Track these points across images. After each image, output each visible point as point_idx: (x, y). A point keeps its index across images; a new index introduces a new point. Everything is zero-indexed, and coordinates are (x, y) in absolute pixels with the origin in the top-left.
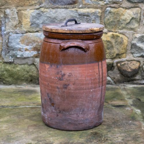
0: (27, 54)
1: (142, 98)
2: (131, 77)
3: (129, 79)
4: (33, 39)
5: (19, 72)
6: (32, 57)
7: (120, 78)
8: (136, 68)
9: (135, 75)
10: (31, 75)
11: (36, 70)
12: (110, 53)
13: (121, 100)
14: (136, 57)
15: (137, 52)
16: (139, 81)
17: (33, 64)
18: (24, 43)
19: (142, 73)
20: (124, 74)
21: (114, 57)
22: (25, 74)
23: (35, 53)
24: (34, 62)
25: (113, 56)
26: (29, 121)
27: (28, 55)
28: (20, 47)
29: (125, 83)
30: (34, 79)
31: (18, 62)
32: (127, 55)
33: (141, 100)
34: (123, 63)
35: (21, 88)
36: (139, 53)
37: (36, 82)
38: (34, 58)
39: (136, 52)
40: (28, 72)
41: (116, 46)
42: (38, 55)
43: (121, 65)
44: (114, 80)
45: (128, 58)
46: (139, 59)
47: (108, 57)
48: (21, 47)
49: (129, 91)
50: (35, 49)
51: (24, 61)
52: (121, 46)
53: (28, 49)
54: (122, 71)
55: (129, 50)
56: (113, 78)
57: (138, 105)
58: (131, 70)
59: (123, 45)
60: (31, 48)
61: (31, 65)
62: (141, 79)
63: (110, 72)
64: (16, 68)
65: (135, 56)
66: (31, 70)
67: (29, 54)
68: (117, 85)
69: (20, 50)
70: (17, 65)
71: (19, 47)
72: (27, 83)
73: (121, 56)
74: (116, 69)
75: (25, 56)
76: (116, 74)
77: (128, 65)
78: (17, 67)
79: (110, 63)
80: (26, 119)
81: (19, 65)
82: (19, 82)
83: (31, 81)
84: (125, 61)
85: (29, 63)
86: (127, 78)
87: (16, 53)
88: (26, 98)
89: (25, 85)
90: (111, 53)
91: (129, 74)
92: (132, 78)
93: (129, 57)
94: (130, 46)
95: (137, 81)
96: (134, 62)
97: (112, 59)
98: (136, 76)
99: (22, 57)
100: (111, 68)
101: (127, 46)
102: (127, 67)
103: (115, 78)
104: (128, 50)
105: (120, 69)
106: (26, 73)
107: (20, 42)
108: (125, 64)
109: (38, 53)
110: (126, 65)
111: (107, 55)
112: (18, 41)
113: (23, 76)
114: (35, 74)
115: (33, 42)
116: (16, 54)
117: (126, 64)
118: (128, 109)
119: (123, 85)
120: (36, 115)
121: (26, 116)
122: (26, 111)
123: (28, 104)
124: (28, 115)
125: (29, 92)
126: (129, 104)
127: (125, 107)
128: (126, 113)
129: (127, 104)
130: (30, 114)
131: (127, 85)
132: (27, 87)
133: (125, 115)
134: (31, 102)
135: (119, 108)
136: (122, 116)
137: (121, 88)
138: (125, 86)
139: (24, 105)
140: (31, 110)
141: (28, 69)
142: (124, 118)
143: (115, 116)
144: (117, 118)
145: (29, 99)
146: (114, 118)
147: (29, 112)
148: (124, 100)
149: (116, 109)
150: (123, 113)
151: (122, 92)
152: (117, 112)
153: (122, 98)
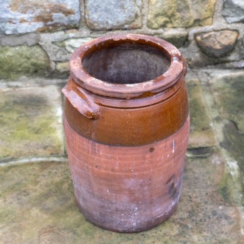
0: (23, 28)
1: (240, 119)
2: (222, 56)
3: (216, 61)
4: (35, 3)
5: (11, 60)
6: (35, 32)
7: (199, 59)
8: (231, 42)
9: (227, 54)
10: (36, 63)
11: (43, 54)
12: (182, 19)
13: (203, 130)
14: (232, 23)
15: (234, 14)
16: (236, 63)
17: (38, 44)
18: (16, 9)
19: (240, 50)
20: (207, 52)
21: (190, 24)
22: (23, 63)
23: (40, 25)
24: (40, 41)
25: (188, 23)
26: (40, 214)
27: (26, 29)
28: (9, 16)
29: (209, 67)
30: (41, 69)
31: (8, 43)
32: (214, 19)
33: (239, 126)
34: (205, 36)
35: (17, 90)
36: (237, 16)
37: (45, 74)
38: (37, 33)
39: (232, 15)
40: (28, 59)
41: (195, 6)
42: (46, 28)
43: (202, 39)
44: (189, 63)
45: (215, 25)
46: (237, 27)
47: (179, 24)
48: (13, 17)
49: (216, 94)
50: (39, 18)
51: (19, 40)
52: (203, 5)
53: (25, 19)
54: (205, 48)
55: (219, 11)
56: (187, 59)
57: (232, 144)
58: (220, 46)
59: (207, 3)
60: (31, 18)
61: (33, 46)
62: (238, 59)
64: (4, 52)
65: (230, 22)
66: (34, 55)
67: (28, 27)
68: (194, 72)
69: (10, 22)
70: (7, 47)
71: (7, 18)
72: (27, 76)
73: (204, 23)
74: (192, 46)
75: (20, 31)
76: (193, 52)
77: (215, 38)
78: (7, 50)
79: (181, 36)
80: (34, 208)
81: (10, 47)
82: (13, 75)
83: (36, 72)
84: (211, 31)
85: (30, 44)
86: (214, 59)
87: (3, 27)
88: (29, 128)
89: (24, 79)
90: (185, 19)
91: (217, 53)
92: (222, 59)
93: (219, 23)
94: (221, 5)
95: (231, 63)
96: (228, 33)
97: (186, 28)
98: (229, 56)
99: (16, 33)
100: (184, 42)
101: (215, 5)
102: (214, 42)
103: (190, 60)
104: (216, 11)
105: (201, 45)
106: (26, 60)
107: (10, 9)
108: (210, 36)
109: (45, 25)
110: (211, 39)
111: (177, 21)
112: (5, 7)
113: (20, 66)
114: (41, 60)
115: (34, 8)
116: (2, 29)
117: (213, 36)
118: (215, 163)
119: (206, 73)
120: (51, 190)
121: (33, 194)
122: (32, 177)
123: (35, 152)
124: (37, 194)
125: (33, 103)
126: (217, 144)
127: (211, 155)
128: (212, 178)
129: (213, 143)
130: (40, 188)
131: (212, 72)
132: (28, 85)
133: (211, 185)
134: (40, 143)
135: (199, 156)
136: (204, 189)
137: (203, 82)
138: (208, 75)
139: (27, 154)
140: (42, 173)
141: (28, 54)
142: (209, 194)
143: (192, 188)
144: (196, 198)
145: (35, 131)
146: (191, 196)
147: (39, 182)
148: (208, 128)
149: (195, 163)
150: (207, 178)
151: (203, 100)
152: (197, 175)
153: (205, 122)
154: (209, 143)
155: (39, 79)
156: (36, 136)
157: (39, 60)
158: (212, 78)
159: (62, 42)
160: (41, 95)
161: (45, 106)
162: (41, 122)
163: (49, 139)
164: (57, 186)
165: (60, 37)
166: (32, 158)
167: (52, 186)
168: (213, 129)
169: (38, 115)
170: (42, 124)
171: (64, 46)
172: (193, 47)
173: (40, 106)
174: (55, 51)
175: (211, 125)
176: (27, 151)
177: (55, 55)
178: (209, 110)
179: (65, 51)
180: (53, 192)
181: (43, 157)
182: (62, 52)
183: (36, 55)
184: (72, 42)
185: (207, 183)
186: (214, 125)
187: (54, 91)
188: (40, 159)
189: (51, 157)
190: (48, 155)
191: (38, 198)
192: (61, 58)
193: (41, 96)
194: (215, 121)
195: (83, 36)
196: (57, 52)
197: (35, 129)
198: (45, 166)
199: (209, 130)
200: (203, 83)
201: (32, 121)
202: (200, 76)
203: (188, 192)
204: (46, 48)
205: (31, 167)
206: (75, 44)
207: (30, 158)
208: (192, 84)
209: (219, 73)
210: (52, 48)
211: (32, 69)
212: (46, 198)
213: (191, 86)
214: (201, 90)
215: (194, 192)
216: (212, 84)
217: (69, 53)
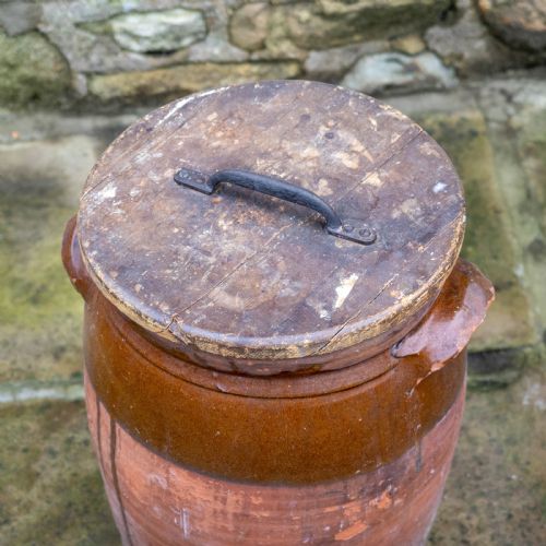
3: (531, 58)
7: (486, 55)
10: (33, 79)
11: (52, 55)
13: (497, 288)
17: (36, 30)
20: (509, 37)
24: (39, 21)
29: (511, 73)
30: (49, 92)
37: (59, 104)
38: (33, 1)
40: (12, 67)
43: (495, 5)
44: (459, 64)
49: (531, 163)
54: (502, 28)
56: (452, 55)
61: (23, 34)
63: (435, 31)
66: (28, 57)
68: (468, 88)
72: (12, 110)
74: (468, 22)
76: (467, 38)
77: (532, 2)
83: (35, 97)
85: (14, 29)
86: (525, 55)
88: (14, 282)
89: (3, 118)
91: (536, 42)
100: (445, 14)
102: (528, 13)
103: (460, 57)
105: (491, 20)
110: (521, 5)
114: (48, 70)
118: (531, 407)
119: (503, 92)
120: (70, 505)
121: (21, 519)
122: (19, 459)
123: (30, 367)
124: (32, 517)
125: (27, 197)
126: (536, 338)
127: (520, 377)
128: (522, 462)
129: (525, 335)
130: (39, 497)
131: (520, 90)
132: (15, 135)
133: (521, 485)
134: (45, 337)
135: (488, 378)
136: (502, 499)
137: (494, 121)
138: (509, 98)
139: (8, 375)
140: (47, 444)
141: (10, 55)
142: (516, 518)
143: (469, 495)
144: (480, 530)
145: (32, 294)
146: (466, 523)
147: (38, 475)
148: (510, 284)
149: (474, 408)
150: (510, 458)
151: (495, 186)
152: (480, 450)
153: (502, 263)
154: (512, 335)
155: (44, 118)
156: (33, 310)
157: (42, 69)
158: (519, 107)
159: (102, 22)
160: (50, 169)
161: (61, 206)
162: (49, 264)
163: (69, 321)
164: (90, 491)
165: (98, 11)
166: (19, 389)
167: (74, 489)
168: (526, 284)
169: (40, 238)
170: (49, 269)
171: (109, 33)
172: (469, 25)
173: (46, 206)
174: (84, 45)
175: (520, 271)
176: (8, 363)
177: (86, 56)
178: (512, 218)
179: (112, 45)
180: (76, 510)
181: (51, 385)
182: (104, 49)
183: (33, 57)
184: (132, 22)
185: (509, 479)
186: (526, 271)
187: (85, 155)
188: (43, 394)
189: (73, 384)
190: (66, 378)
191: (34, 535)
192: (101, 63)
193: (51, 174)
194: (530, 258)
195: (160, 7)
196: (90, 48)
197: (30, 286)
198: (56, 419)
199: (514, 289)
200: (494, 125)
201: (24, 260)
202: (485, 103)
203: (458, 510)
204: (60, 39)
205: (17, 423)
206: (140, 26)
207: (14, 391)
208: (465, 130)
209: (539, 93)
210: (75, 39)
211: (24, 92)
212: (58, 534)
213: (461, 136)
214: (489, 150)
215: (474, 509)
216: (520, 129)
217: (125, 49)
